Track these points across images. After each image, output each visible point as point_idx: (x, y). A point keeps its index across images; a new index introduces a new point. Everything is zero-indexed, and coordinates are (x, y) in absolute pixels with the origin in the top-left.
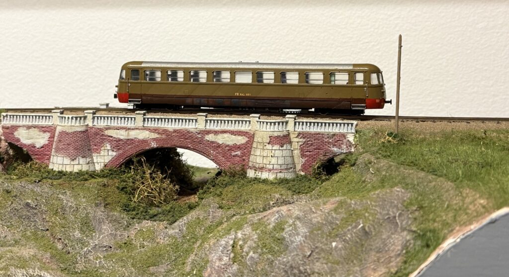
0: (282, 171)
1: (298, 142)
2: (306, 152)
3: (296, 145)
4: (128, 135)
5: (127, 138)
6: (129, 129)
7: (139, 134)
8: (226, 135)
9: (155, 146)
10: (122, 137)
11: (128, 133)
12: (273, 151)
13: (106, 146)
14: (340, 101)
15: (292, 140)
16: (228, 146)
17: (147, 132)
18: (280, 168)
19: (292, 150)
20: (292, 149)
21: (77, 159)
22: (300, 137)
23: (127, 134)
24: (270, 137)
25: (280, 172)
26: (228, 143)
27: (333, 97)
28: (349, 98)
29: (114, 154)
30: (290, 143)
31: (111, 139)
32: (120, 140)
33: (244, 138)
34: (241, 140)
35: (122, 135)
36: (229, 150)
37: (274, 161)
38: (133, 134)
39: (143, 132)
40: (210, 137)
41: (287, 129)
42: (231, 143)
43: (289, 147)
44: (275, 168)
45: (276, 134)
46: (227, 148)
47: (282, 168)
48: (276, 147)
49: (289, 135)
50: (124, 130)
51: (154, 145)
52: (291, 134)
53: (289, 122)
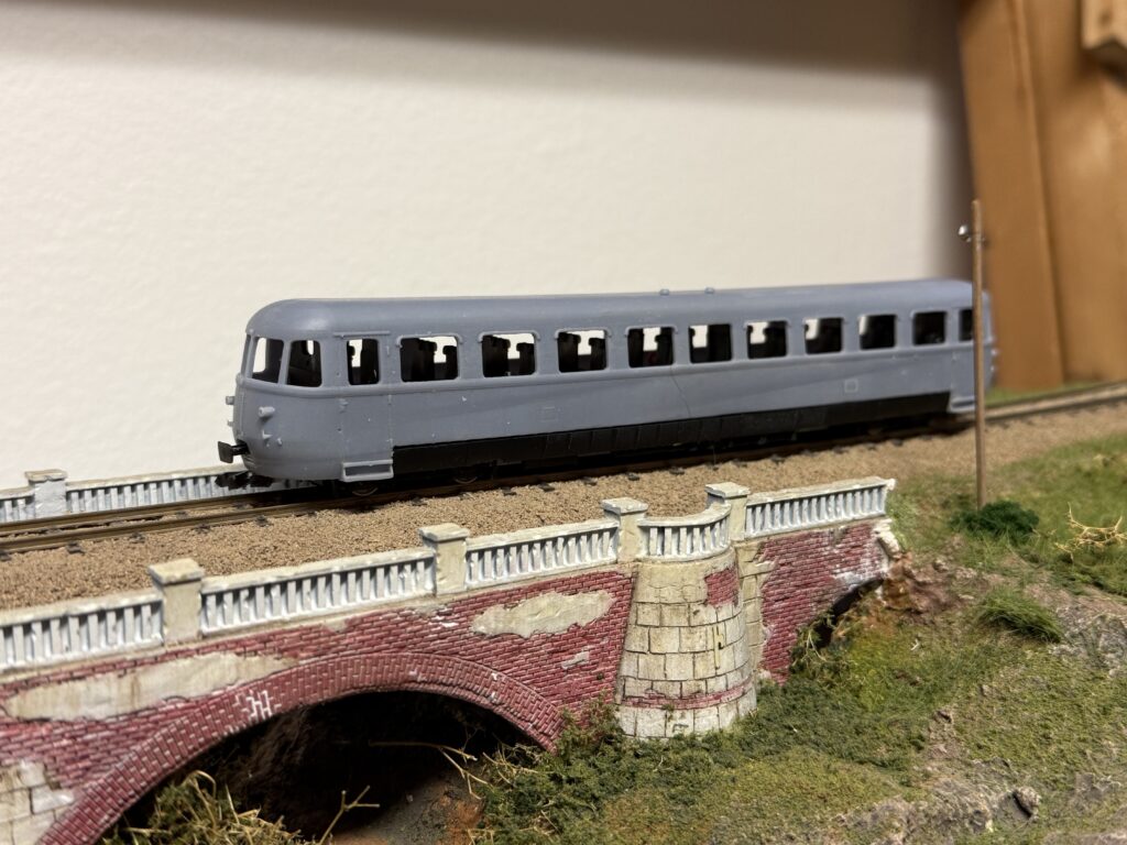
1: (756, 576)
2: (776, 601)
4: (135, 690)
5: (128, 709)
6: (135, 663)
7: (187, 679)
8: (543, 600)
9: (267, 711)
10: (100, 712)
11: (135, 685)
12: (721, 626)
13: (18, 774)
15: (743, 573)
16: (549, 638)
17: (229, 658)
22: (762, 557)
23: (126, 690)
24: (706, 578)
26: (551, 628)
29: (66, 797)
31: (43, 731)
32: (93, 725)
33: (601, 598)
34: (592, 606)
35: (103, 700)
36: (553, 652)
37: (725, 660)
38: (158, 685)
39: (208, 662)
40: (490, 621)
42: (559, 626)
44: (730, 686)
46: (549, 647)
48: (726, 609)
50: (112, 675)
51: (261, 708)
52: (741, 553)
53: (733, 513)
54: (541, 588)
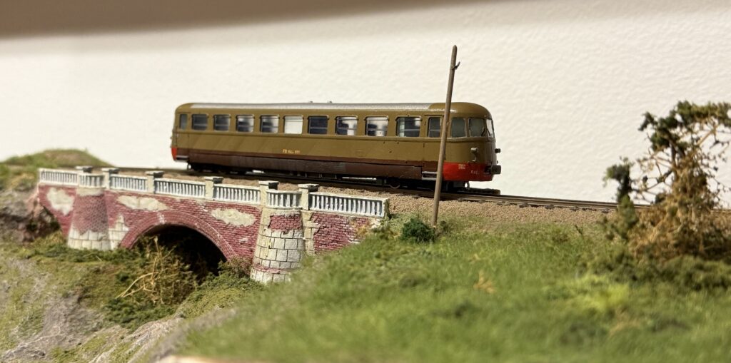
0: (281, 272)
1: (312, 228)
2: (322, 244)
3: (308, 234)
4: (139, 204)
5: (138, 209)
6: (140, 196)
7: (148, 204)
8: (232, 211)
9: (163, 222)
10: (133, 207)
11: (139, 202)
12: (272, 239)
13: (120, 218)
14: (408, 164)
15: (305, 225)
16: (235, 227)
17: (156, 201)
18: (278, 267)
19: (305, 241)
20: (304, 238)
21: (87, 233)
22: (314, 219)
23: (137, 203)
24: (271, 217)
25: (278, 273)
27: (399, 159)
28: (420, 160)
29: (127, 229)
30: (302, 228)
31: (124, 208)
32: (132, 211)
33: (251, 217)
34: (248, 220)
35: (133, 204)
36: (236, 234)
37: (271, 254)
38: (143, 204)
39: (153, 201)
40: (216, 213)
41: (300, 207)
42: (237, 224)
43: (298, 234)
44: (271, 267)
45: (278, 213)
46: (235, 231)
47: (282, 267)
48: (277, 233)
49: (300, 215)
50: (135, 197)
51: (162, 220)
52: (303, 214)
53: (303, 195)
54: (231, 206)
